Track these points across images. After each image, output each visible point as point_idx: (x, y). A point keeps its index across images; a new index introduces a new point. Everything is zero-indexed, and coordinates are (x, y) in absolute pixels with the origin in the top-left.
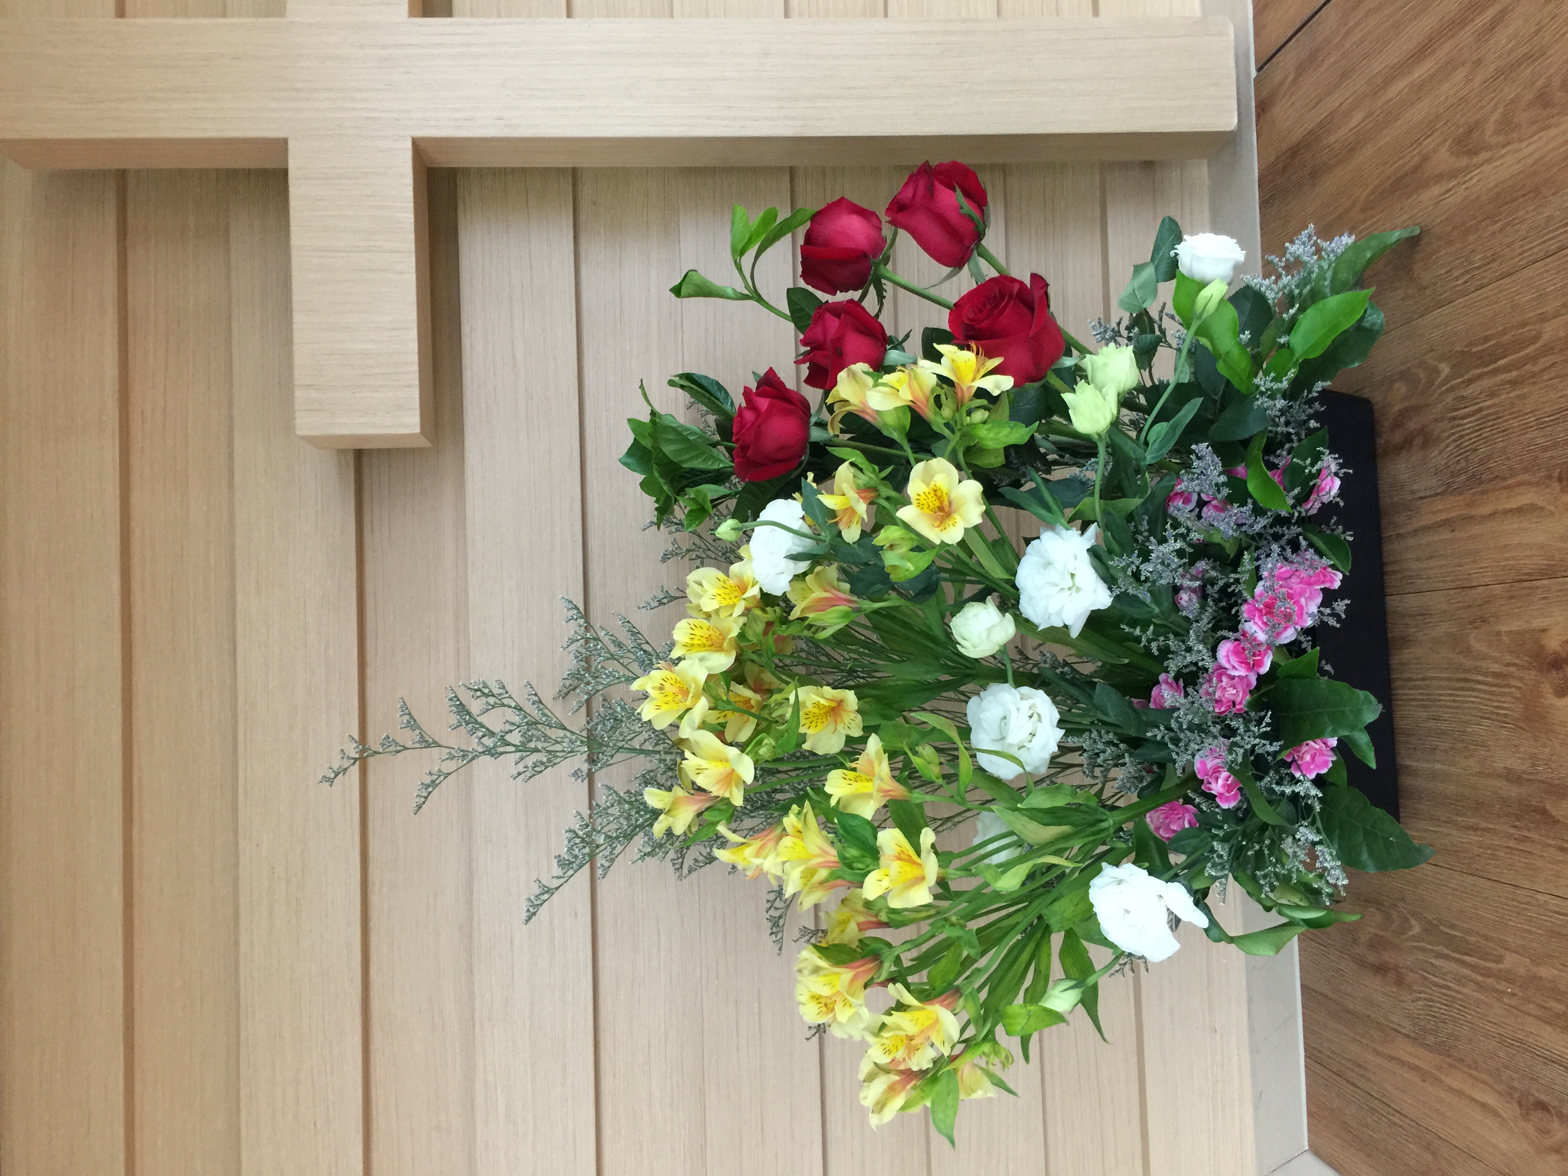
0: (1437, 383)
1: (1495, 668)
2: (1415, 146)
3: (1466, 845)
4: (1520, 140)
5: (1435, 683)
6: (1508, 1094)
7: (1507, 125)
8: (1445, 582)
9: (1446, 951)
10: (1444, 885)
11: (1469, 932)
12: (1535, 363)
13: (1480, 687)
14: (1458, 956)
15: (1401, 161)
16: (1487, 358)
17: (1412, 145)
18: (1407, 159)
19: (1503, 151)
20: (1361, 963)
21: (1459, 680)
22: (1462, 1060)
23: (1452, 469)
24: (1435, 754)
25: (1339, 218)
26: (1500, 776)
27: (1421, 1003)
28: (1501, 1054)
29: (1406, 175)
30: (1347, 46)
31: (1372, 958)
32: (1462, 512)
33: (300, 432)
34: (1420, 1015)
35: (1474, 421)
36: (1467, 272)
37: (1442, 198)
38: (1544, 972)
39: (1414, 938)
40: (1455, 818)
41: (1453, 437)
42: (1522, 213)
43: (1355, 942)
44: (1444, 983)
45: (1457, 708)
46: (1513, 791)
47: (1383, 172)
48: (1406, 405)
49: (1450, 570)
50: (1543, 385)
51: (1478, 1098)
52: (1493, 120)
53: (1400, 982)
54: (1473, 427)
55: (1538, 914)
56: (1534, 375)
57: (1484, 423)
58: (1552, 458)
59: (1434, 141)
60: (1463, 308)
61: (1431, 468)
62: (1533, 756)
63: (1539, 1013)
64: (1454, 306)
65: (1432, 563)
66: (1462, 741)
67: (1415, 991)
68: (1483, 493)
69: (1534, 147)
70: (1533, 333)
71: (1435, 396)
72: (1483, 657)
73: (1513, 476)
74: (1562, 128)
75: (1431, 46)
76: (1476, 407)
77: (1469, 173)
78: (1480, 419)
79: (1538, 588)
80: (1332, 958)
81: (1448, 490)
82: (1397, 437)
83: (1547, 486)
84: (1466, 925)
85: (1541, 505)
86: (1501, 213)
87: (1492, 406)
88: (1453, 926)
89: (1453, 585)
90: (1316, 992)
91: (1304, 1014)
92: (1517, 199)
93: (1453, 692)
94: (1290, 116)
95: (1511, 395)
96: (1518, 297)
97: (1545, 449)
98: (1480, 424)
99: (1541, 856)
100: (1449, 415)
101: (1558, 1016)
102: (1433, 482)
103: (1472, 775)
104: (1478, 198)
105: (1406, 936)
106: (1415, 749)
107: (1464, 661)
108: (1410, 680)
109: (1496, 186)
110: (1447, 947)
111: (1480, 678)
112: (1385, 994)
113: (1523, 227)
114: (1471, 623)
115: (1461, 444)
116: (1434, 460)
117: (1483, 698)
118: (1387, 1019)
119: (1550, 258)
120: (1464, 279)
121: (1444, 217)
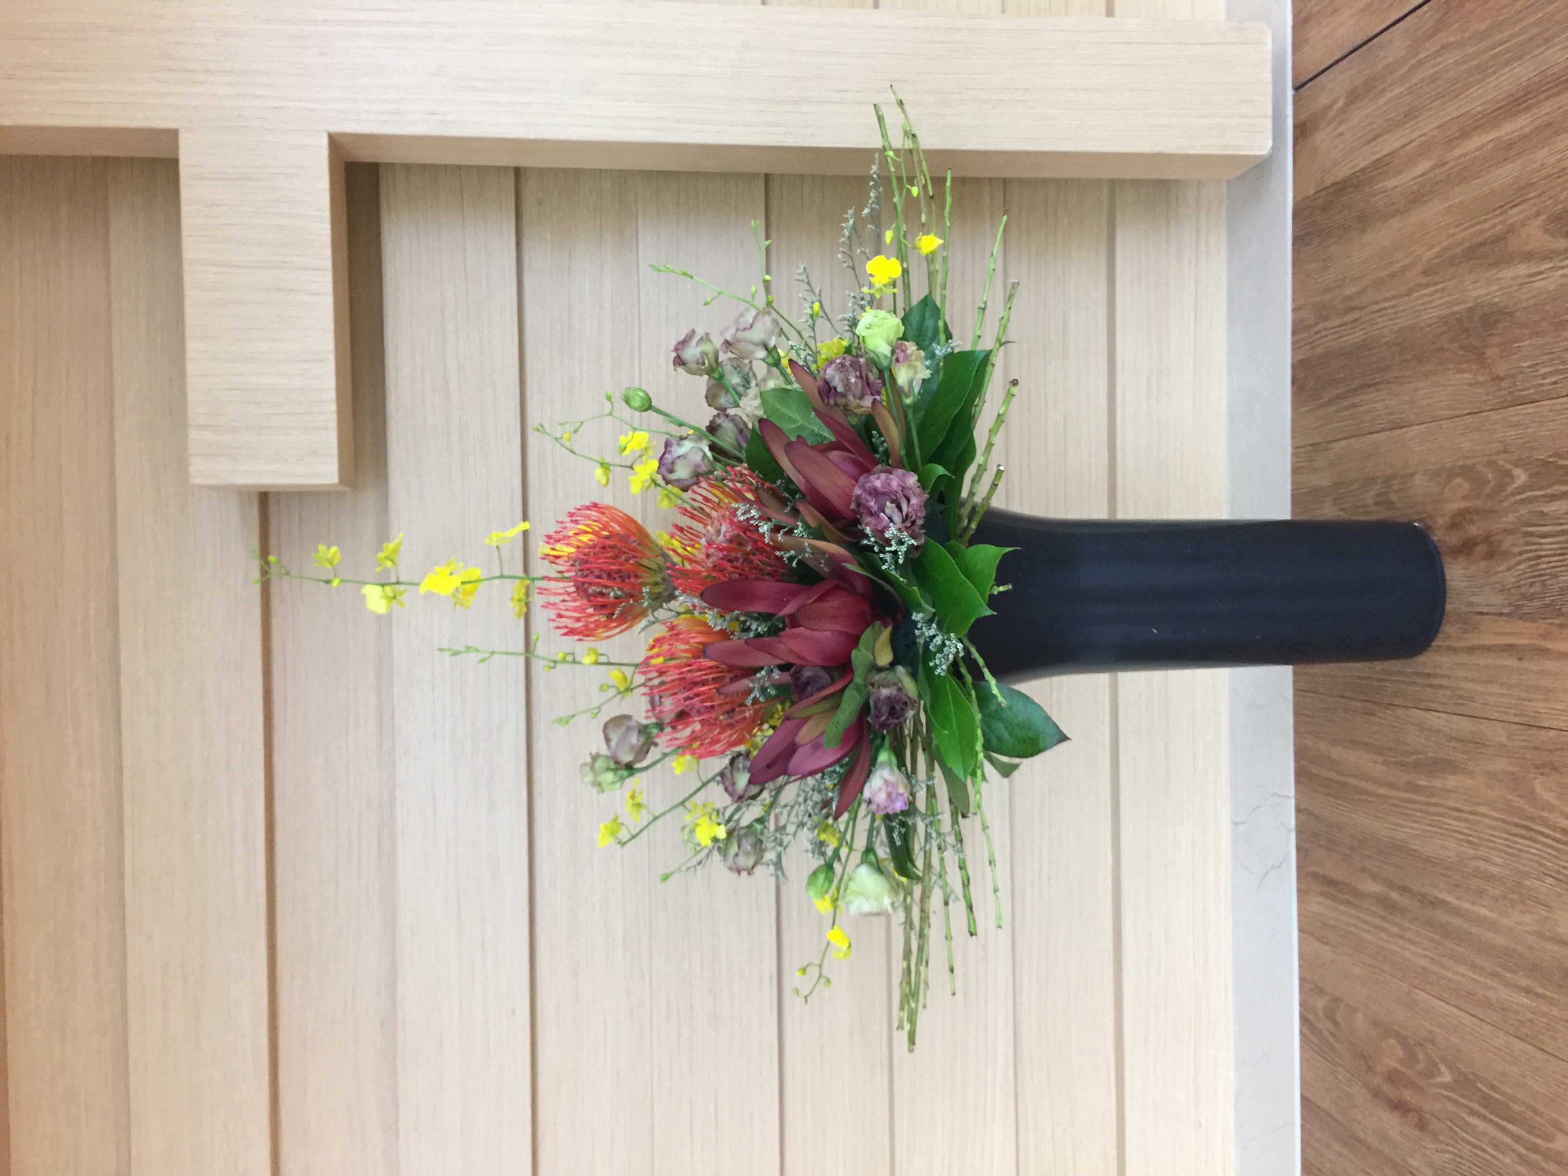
0: (1509, 489)
2: (1498, 212)
3: (1515, 1006)
5: (1487, 821)
8: (1507, 713)
9: (1483, 1111)
10: (1483, 1040)
11: (1514, 1099)
14: (1496, 1119)
15: (1479, 227)
17: (1494, 210)
18: (1486, 226)
20: (1377, 1093)
21: (1517, 825)
23: (1523, 590)
24: (1482, 897)
25: (1393, 275)
27: (1447, 1156)
29: (1483, 244)
30: (1415, 80)
31: (1390, 1091)
32: (1533, 642)
33: (193, 482)
34: (1445, 1167)
35: (1556, 543)
36: (1558, 372)
37: (1531, 280)
39: (1445, 1086)
40: (1502, 972)
41: (1525, 556)
43: (1370, 1069)
44: (1478, 1143)
45: (1513, 855)
47: (1451, 236)
48: (1469, 504)
49: (1514, 702)
53: (1422, 1126)
54: (1555, 549)
59: (1523, 211)
60: (1550, 411)
61: (1494, 583)
64: (1537, 407)
65: (1491, 689)
66: (1519, 893)
67: (1441, 1142)
68: (1562, 626)
71: (1505, 504)
72: (1551, 808)
75: (1523, 102)
76: (1560, 528)
80: (1340, 1077)
81: (1516, 613)
82: (1454, 539)
84: (1509, 1091)
88: (1493, 1087)
89: (1517, 720)
90: (1319, 1108)
91: (1302, 1126)
93: (1510, 837)
94: (1336, 147)
98: (1562, 548)
100: (1524, 529)
102: (1498, 600)
103: (1527, 932)
105: (1431, 1081)
106: (1456, 886)
107: (1526, 807)
108: (1458, 810)
110: (1486, 1107)
112: (1402, 1133)
114: (1537, 767)
115: (1538, 564)
116: (1500, 575)
117: (1546, 853)
118: (1403, 1159)
120: (1553, 379)
121: (1531, 302)
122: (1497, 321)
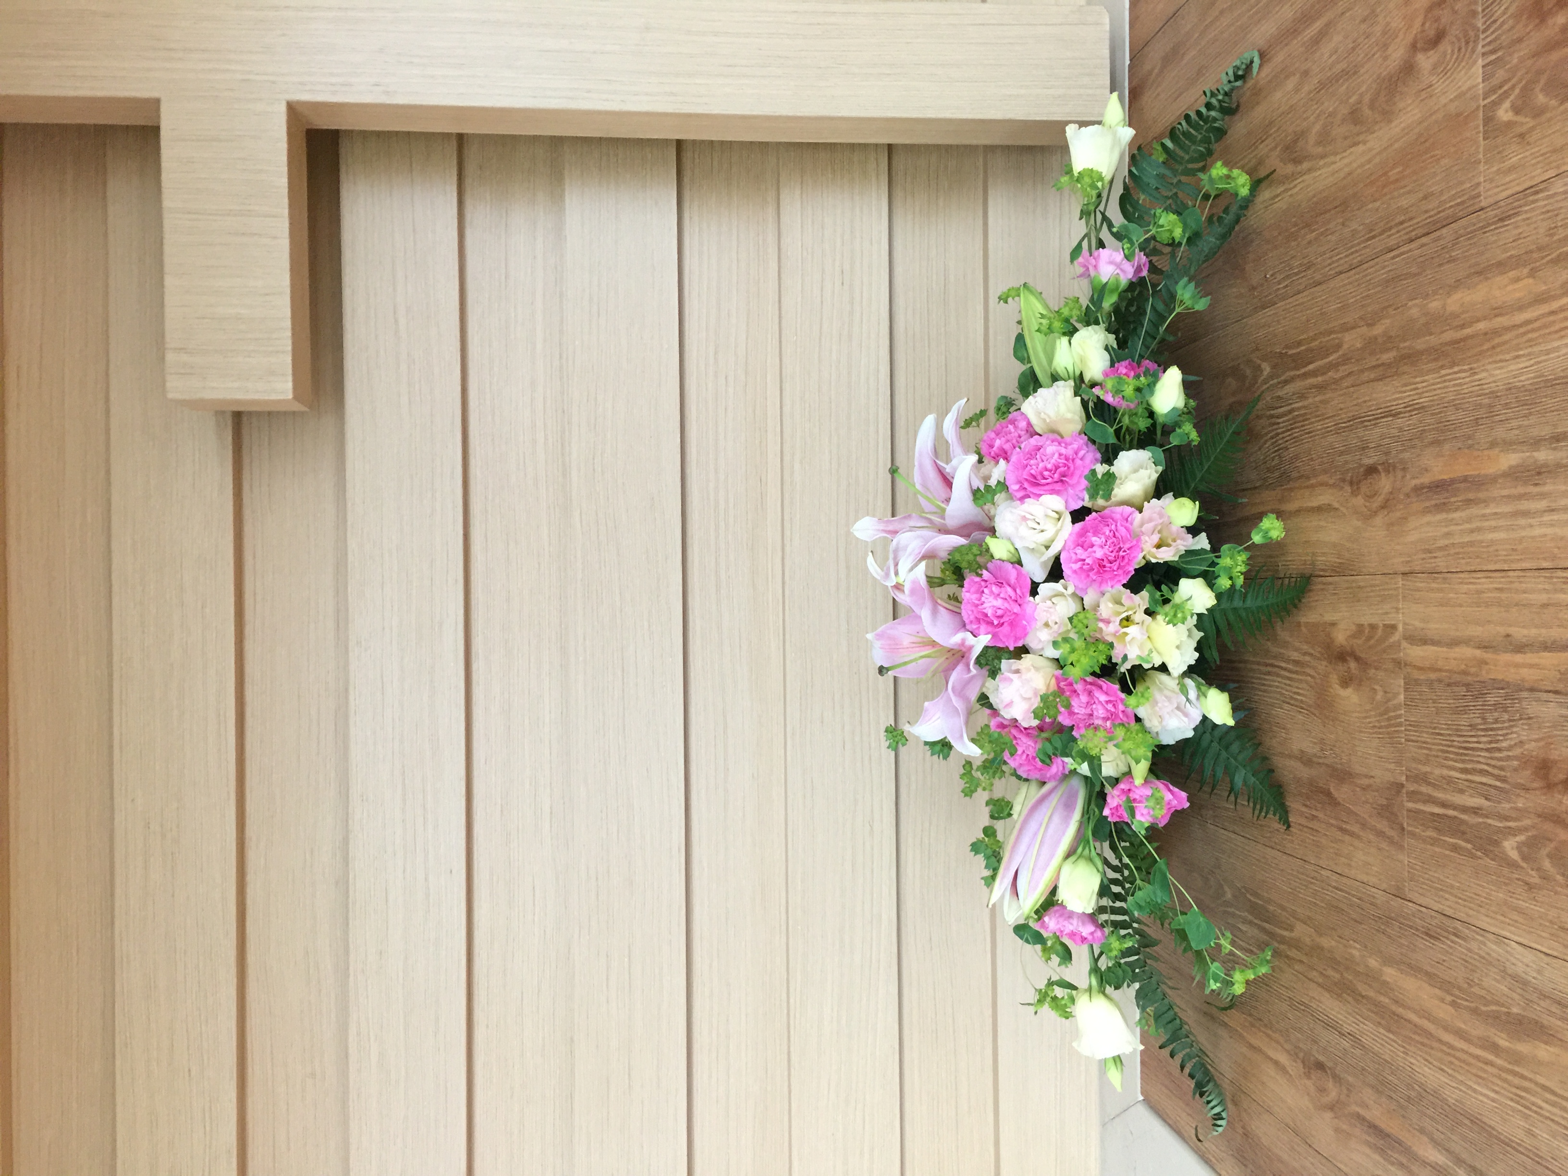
0: (1260, 381)
1: (1295, 655)
2: (1252, 149)
4: (1336, 154)
5: (1248, 666)
6: (1294, 1054)
7: (1324, 138)
9: (1251, 918)
10: (1250, 856)
11: (1269, 901)
12: (1338, 370)
13: (1283, 673)
14: (1258, 922)
16: (1299, 361)
17: (1250, 148)
18: (1246, 160)
19: (1321, 163)
21: (1268, 666)
22: (1260, 1020)
23: (1268, 465)
26: (1296, 758)
28: (1290, 1016)
30: (1203, 44)
32: (1274, 507)
33: (170, 396)
35: (1288, 420)
36: (1288, 277)
37: (1271, 202)
38: (1326, 942)
39: (1226, 904)
41: (1270, 435)
42: (1331, 226)
44: (1249, 948)
45: (1266, 692)
46: (1305, 773)
48: (1235, 399)
49: (1263, 560)
50: (1341, 392)
51: (1271, 1056)
52: (1314, 131)
54: (1286, 426)
55: (1323, 889)
56: (1336, 382)
57: (1295, 423)
58: (1346, 462)
59: (1267, 146)
60: (1284, 310)
61: (1252, 462)
62: (1322, 741)
63: (1320, 980)
64: (1278, 308)
66: (1270, 723)
68: (1291, 490)
69: (1346, 161)
70: (1337, 341)
71: (1257, 394)
72: (1287, 645)
73: (1315, 476)
74: (1368, 145)
75: (1270, 52)
76: (1289, 408)
77: (1293, 181)
78: (1293, 418)
79: (1331, 584)
81: (1266, 485)
83: (1342, 488)
84: (1265, 894)
85: (1336, 505)
86: (1317, 223)
87: (1304, 407)
88: (1255, 895)
92: (1330, 210)
93: (1264, 677)
94: (1155, 106)
95: (1317, 399)
96: (1325, 306)
97: (1342, 453)
98: (1292, 424)
99: (1326, 835)
100: (1268, 413)
101: (1335, 984)
102: (1255, 476)
104: (1299, 205)
105: (1220, 903)
107: (1273, 648)
109: (1314, 196)
110: (1253, 914)
111: (1283, 665)
113: (1333, 238)
115: (1277, 441)
116: (1255, 455)
117: (1285, 684)
119: (1354, 271)
120: (1286, 283)
121: (1273, 221)
122: (1252, 241)
